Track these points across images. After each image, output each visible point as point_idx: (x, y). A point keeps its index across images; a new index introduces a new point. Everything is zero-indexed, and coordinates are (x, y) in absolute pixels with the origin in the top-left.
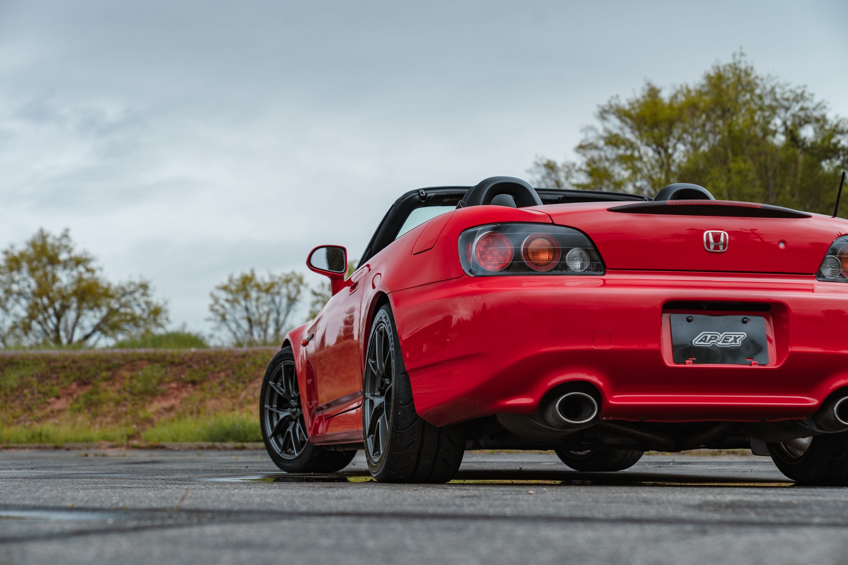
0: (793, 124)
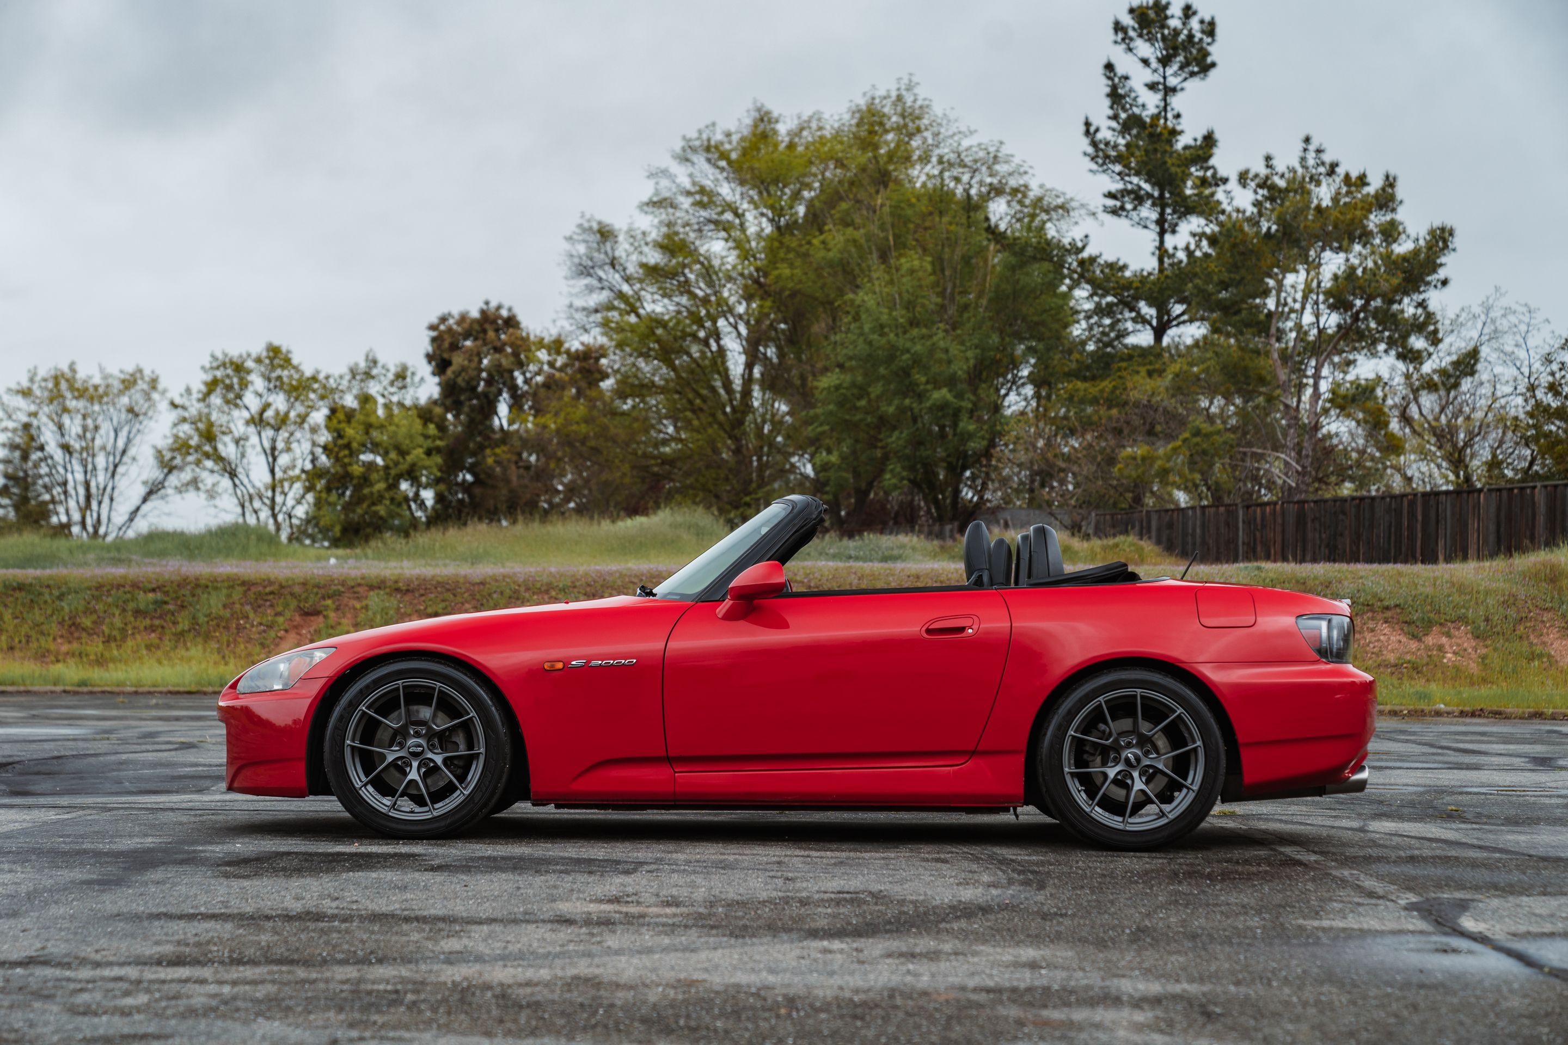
0: (980, 195)
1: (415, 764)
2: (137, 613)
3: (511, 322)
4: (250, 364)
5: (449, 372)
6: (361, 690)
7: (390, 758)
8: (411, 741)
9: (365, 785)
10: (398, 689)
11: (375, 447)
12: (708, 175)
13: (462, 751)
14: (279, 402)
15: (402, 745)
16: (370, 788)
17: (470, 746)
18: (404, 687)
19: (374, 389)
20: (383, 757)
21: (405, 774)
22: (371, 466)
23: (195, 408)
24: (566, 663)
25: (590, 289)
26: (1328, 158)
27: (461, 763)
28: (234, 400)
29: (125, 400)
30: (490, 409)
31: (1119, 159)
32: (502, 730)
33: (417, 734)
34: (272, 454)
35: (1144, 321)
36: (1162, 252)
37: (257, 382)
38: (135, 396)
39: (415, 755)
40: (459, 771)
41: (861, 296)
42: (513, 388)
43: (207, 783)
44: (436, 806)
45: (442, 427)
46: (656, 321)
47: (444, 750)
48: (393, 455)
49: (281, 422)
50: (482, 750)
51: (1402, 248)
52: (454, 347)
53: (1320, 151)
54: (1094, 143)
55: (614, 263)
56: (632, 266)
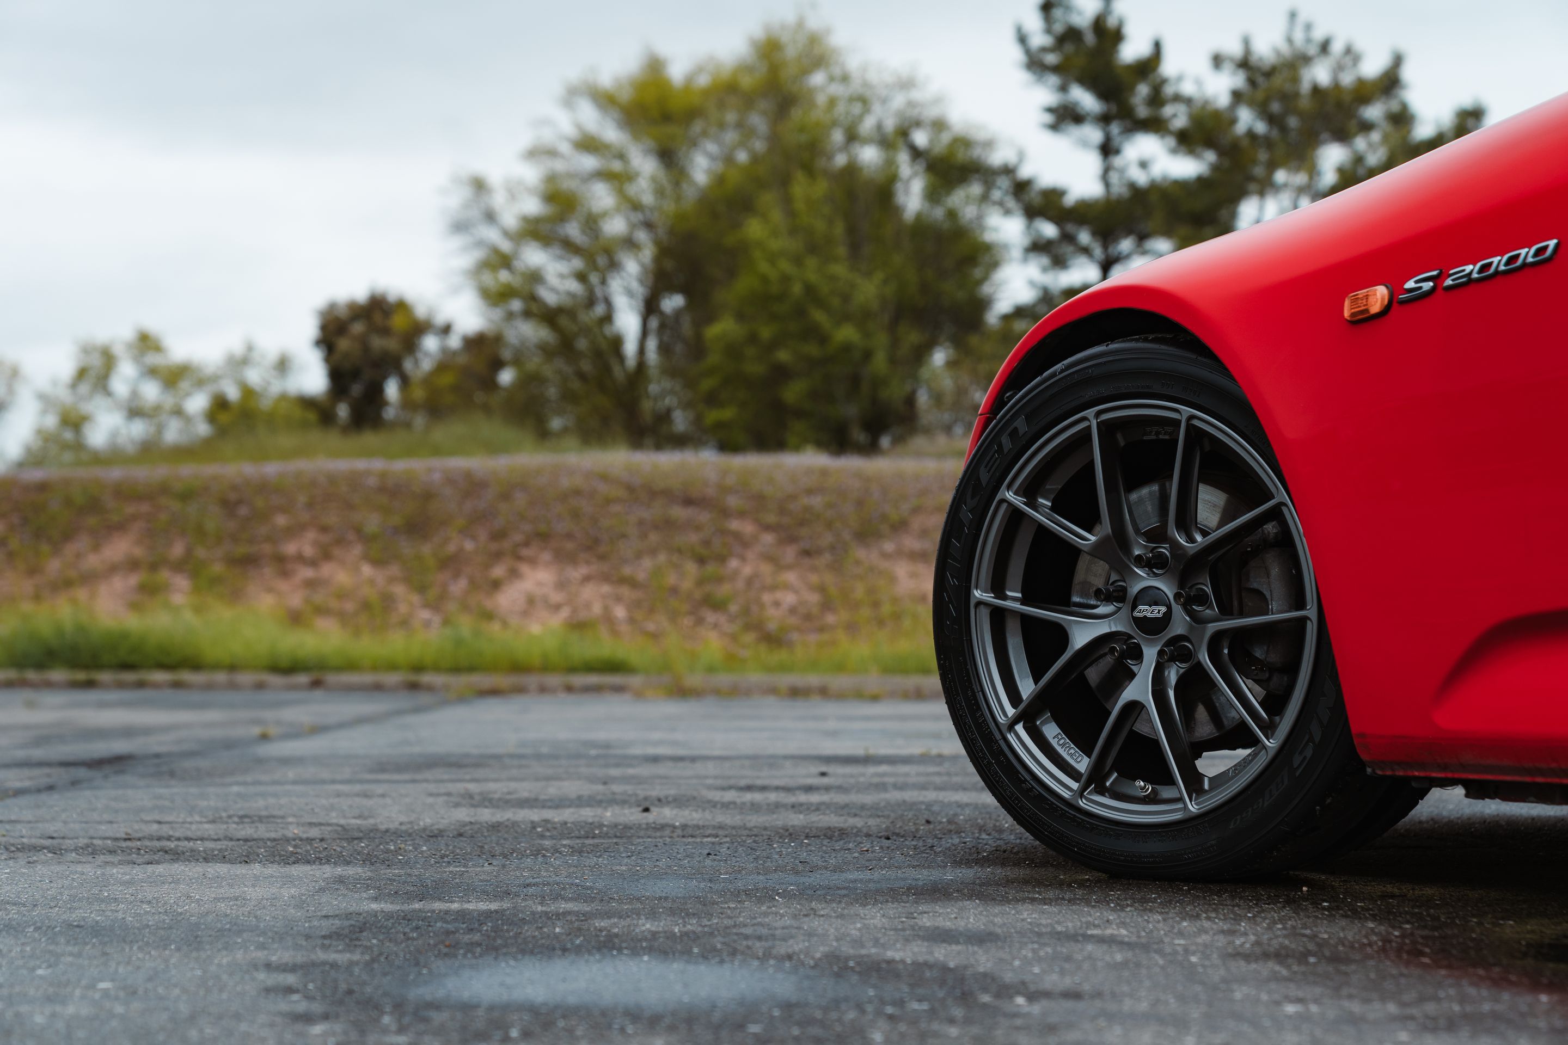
1: (1148, 657)
4: (118, 350)
5: (335, 358)
6: (999, 445)
7: (1080, 639)
12: (595, 121)
14: (152, 390)
19: (254, 375)
23: (63, 397)
26: (1319, 34)
28: (100, 386)
31: (1054, 70)
35: (1085, 252)
37: (127, 368)
40: (1278, 681)
42: (401, 373)
49: (155, 412)
50: (1310, 609)
53: (1308, 27)
54: (1028, 52)
55: (490, 217)
56: (510, 219)
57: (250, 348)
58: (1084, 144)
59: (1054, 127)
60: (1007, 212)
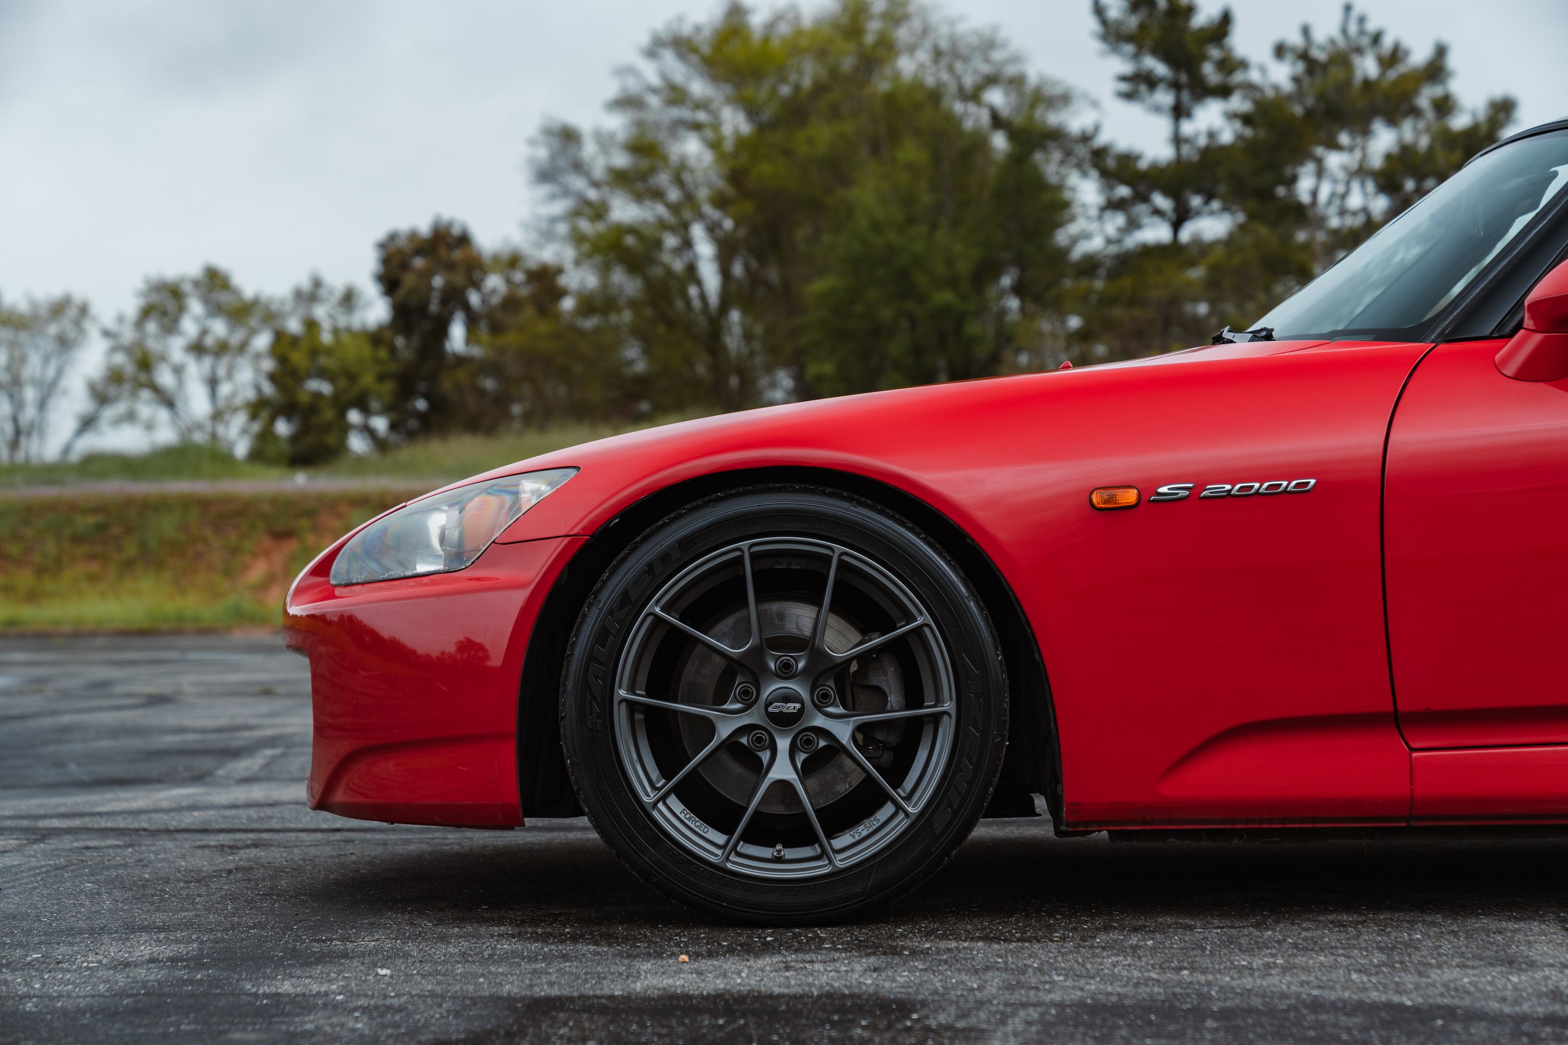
0: (975, 84)
1: (783, 744)
2: (77, 539)
3: (464, 240)
4: (187, 288)
5: (401, 293)
6: (650, 567)
7: (724, 731)
8: (771, 688)
9: (663, 798)
10: (739, 561)
11: (323, 374)
12: (678, 70)
13: (896, 712)
14: (219, 328)
15: (749, 699)
16: (673, 801)
17: (913, 697)
18: (755, 557)
19: (320, 312)
20: (709, 728)
21: (760, 770)
22: (318, 395)
23: (128, 335)
24: (1146, 489)
25: (553, 197)
26: (1372, 26)
27: (893, 739)
28: (170, 325)
29: (53, 329)
30: (442, 331)
31: (1130, 39)
32: (995, 657)
33: (786, 672)
34: (213, 383)
35: (1157, 212)
36: (1178, 140)
37: (196, 307)
38: (65, 324)
39: (783, 721)
40: (887, 757)
41: (853, 194)
42: (467, 308)
43: (205, 763)
44: (838, 843)
45: (392, 349)
46: (622, 230)
47: (852, 707)
48: (342, 383)
49: (222, 349)
50: (949, 706)
51: (1460, 122)
52: (405, 265)
53: (1362, 20)
54: (1104, 22)
55: (578, 167)
56: (599, 170)
57: (317, 283)
58: (1157, 109)
59: (1129, 96)
60: (1085, 174)
